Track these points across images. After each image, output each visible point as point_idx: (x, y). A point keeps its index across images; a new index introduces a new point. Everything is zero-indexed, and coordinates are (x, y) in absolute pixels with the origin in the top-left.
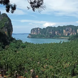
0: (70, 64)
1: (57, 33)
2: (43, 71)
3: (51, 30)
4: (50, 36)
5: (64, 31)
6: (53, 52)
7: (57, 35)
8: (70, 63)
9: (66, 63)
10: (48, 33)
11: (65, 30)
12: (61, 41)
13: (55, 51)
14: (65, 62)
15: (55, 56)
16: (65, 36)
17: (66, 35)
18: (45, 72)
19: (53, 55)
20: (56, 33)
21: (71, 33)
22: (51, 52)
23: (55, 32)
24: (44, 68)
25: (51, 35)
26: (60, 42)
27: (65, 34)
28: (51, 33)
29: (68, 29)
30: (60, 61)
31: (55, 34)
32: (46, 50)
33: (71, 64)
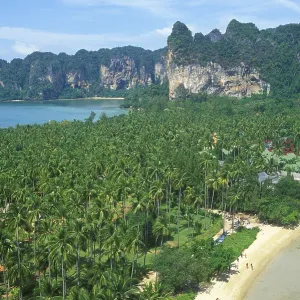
0: (135, 205)
1: (77, 79)
2: (24, 242)
3: (50, 69)
4: (44, 92)
5: (103, 69)
6: (65, 158)
7: (76, 86)
8: (136, 201)
9: (119, 200)
10: (36, 82)
11: (107, 65)
12: (93, 114)
13: (71, 157)
14: (114, 198)
15: (74, 177)
16: (109, 93)
17: (113, 87)
18: (35, 245)
19: (63, 171)
20: (71, 79)
21: (131, 77)
22: (54, 162)
23: (64, 77)
24: (28, 229)
25: (49, 90)
26: (88, 117)
27: (109, 85)
28: (50, 78)
29: (118, 64)
30: (94, 195)
31: (65, 85)
32: (30, 154)
33: (139, 206)
